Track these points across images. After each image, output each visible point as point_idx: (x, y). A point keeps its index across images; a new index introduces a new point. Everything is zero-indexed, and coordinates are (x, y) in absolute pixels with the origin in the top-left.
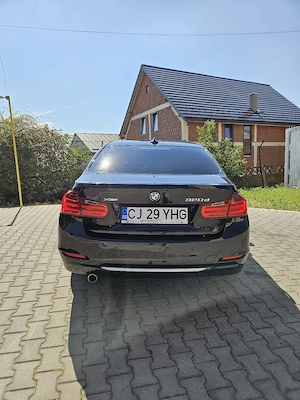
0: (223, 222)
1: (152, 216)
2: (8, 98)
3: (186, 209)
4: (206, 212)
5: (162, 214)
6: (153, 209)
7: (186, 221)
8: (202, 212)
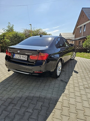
0: (36, 61)
1: (19, 57)
2: (31, 25)
3: (27, 56)
4: (31, 57)
5: (21, 57)
6: (20, 55)
7: (26, 60)
8: (30, 57)
